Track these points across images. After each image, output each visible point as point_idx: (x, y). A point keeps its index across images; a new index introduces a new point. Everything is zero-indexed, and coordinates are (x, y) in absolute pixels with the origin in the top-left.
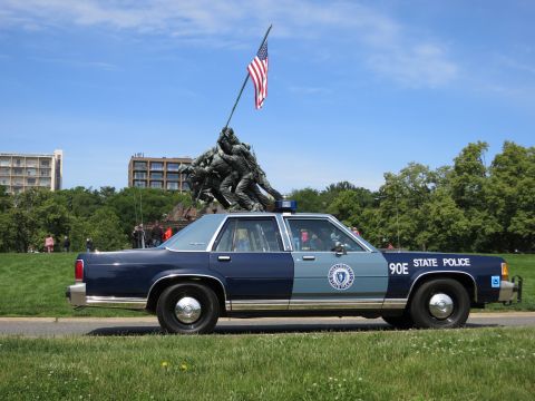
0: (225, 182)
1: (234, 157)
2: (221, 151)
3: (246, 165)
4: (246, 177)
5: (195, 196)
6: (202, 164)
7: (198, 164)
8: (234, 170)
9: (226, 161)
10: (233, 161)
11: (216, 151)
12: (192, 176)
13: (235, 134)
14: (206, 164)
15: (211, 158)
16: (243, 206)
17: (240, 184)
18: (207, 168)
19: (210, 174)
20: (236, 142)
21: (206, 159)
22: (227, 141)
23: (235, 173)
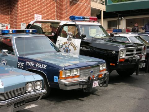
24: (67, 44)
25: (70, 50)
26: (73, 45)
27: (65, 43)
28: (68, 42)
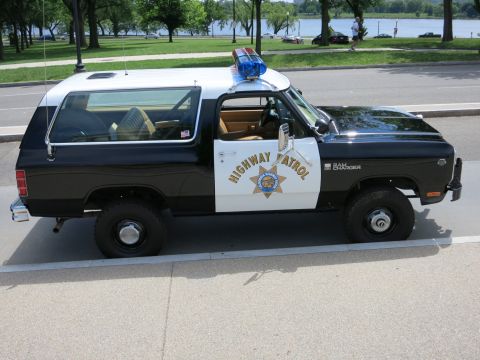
24: (262, 159)
26: (293, 160)
27: (254, 160)
28: (268, 155)
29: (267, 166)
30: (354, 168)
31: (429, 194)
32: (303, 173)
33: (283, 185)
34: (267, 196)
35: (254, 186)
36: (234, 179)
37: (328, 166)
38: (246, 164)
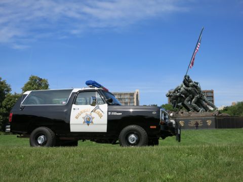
0: (187, 99)
1: (190, 88)
2: (184, 86)
3: (196, 91)
4: (196, 97)
5: (174, 106)
6: (176, 92)
7: (175, 92)
8: (190, 94)
9: (187, 90)
10: (190, 90)
11: (182, 86)
12: (172, 97)
13: (190, 78)
14: (178, 92)
15: (180, 89)
16: (196, 110)
17: (193, 100)
18: (178, 94)
19: (180, 96)
20: (191, 82)
21: (177, 90)
22: (187, 81)
23: (191, 95)
24: (87, 111)
25: (93, 118)
27: (84, 111)
28: (89, 109)
29: (89, 113)
30: (119, 114)
31: (151, 127)
32: (101, 116)
33: (93, 120)
34: (88, 125)
35: (84, 120)
36: (77, 118)
37: (110, 113)
38: (82, 112)
